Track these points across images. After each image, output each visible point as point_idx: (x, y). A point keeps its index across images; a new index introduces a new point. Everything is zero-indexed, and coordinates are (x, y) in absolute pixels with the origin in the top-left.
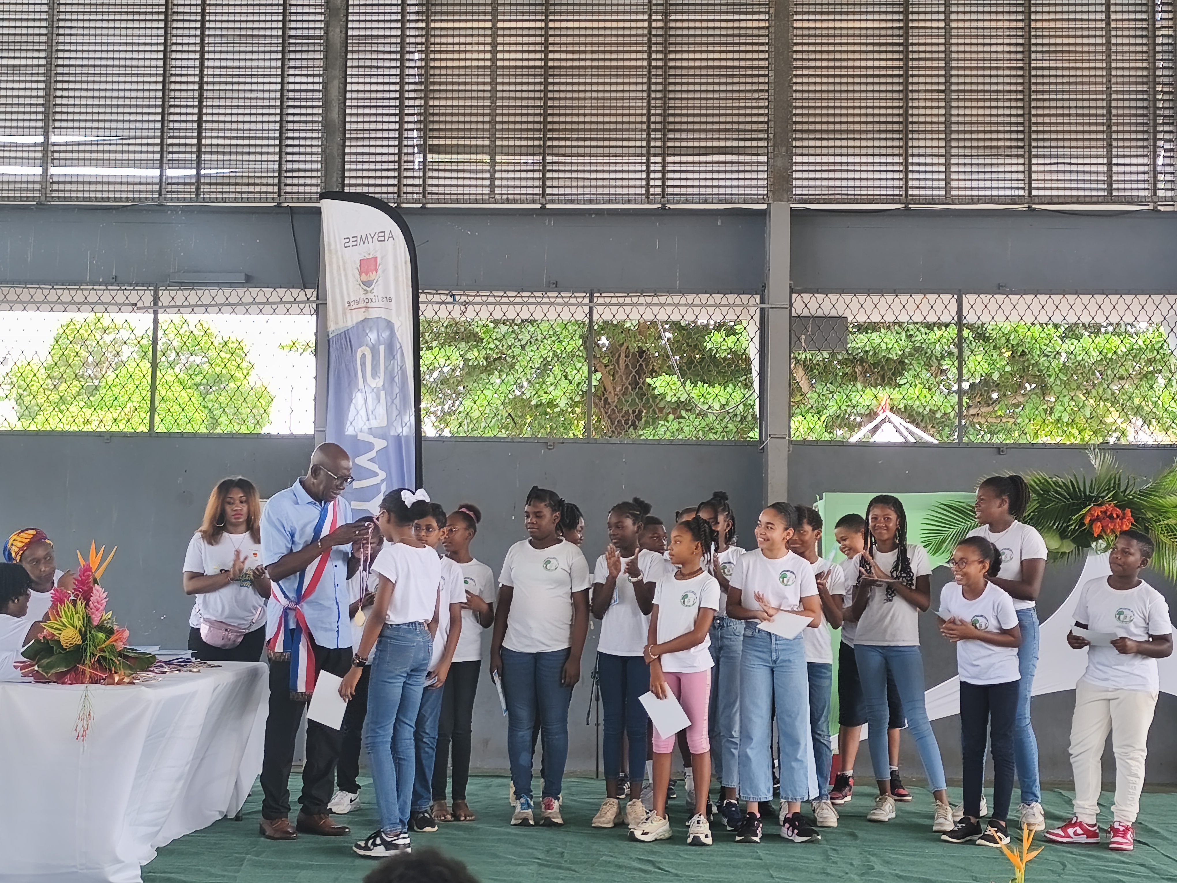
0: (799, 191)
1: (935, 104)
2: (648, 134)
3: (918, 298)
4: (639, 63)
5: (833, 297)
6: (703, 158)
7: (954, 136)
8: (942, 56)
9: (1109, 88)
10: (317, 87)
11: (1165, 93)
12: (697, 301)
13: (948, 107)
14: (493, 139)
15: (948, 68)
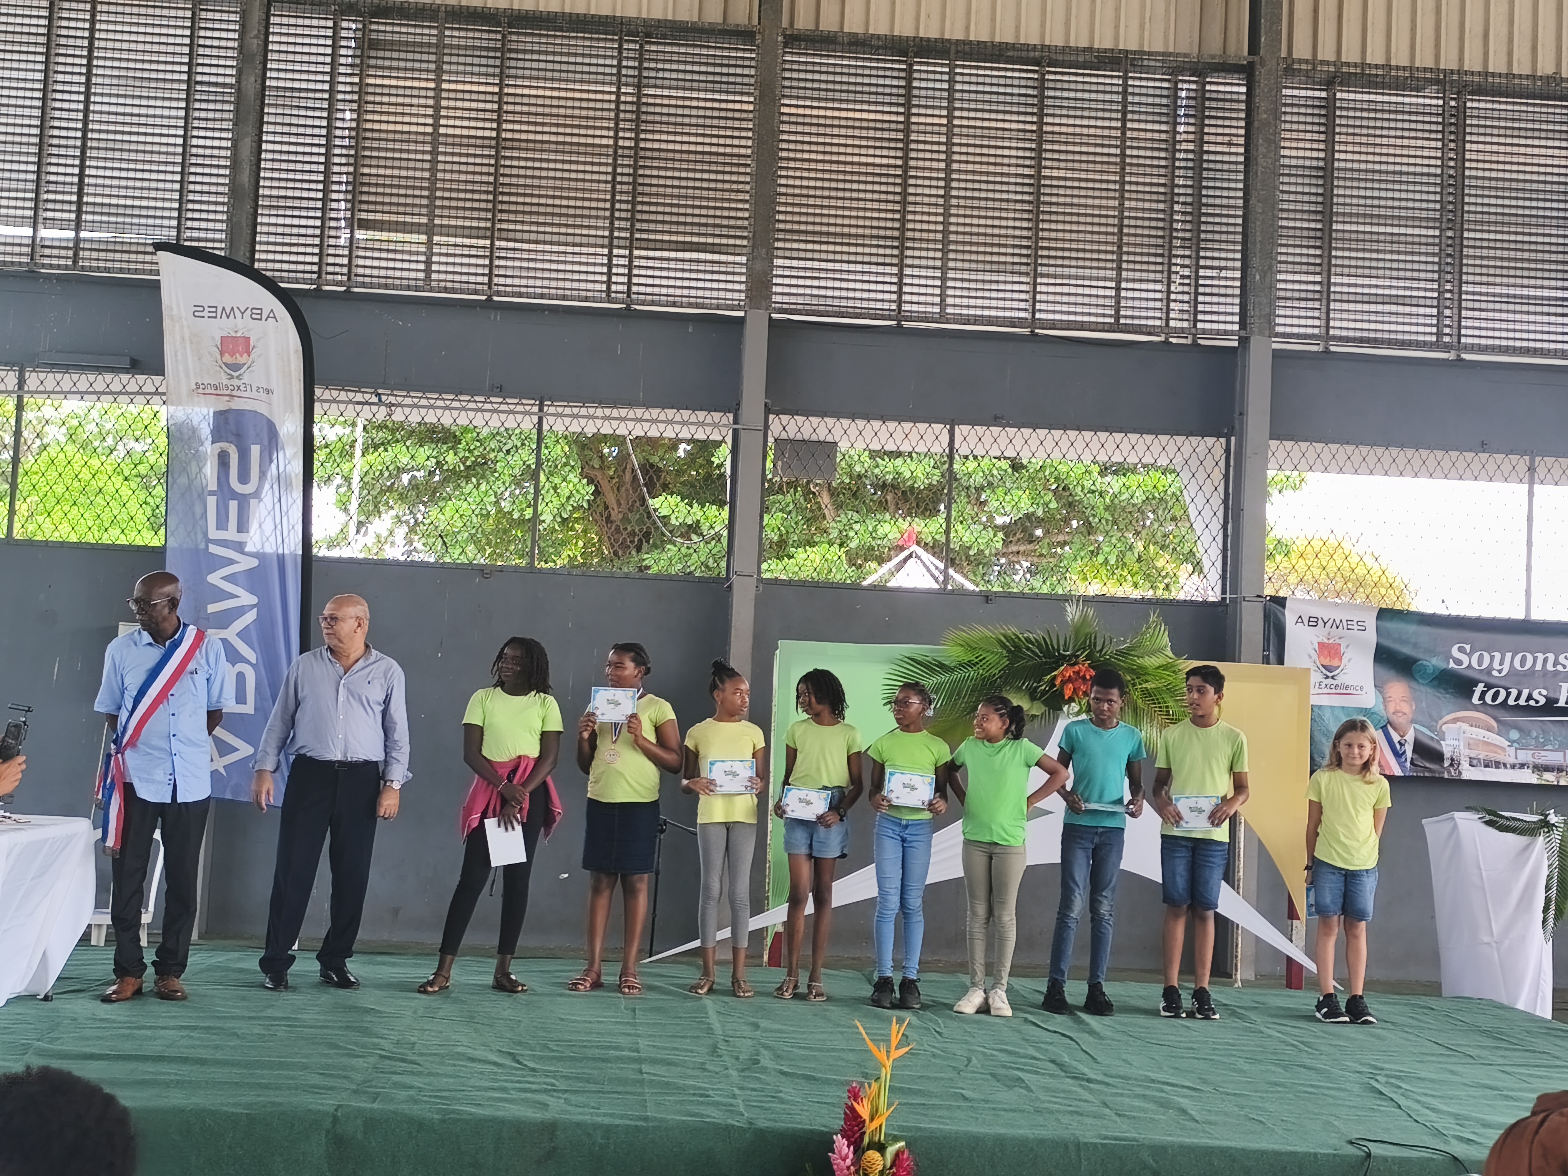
0: (778, 298)
1: (933, 210)
2: (612, 223)
3: (907, 426)
4: (604, 141)
5: (815, 420)
6: (673, 255)
7: (952, 247)
8: (943, 156)
9: (1122, 205)
10: (224, 144)
11: (1184, 213)
12: (662, 417)
13: (946, 215)
14: (431, 216)
15: (948, 170)
